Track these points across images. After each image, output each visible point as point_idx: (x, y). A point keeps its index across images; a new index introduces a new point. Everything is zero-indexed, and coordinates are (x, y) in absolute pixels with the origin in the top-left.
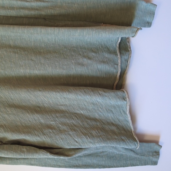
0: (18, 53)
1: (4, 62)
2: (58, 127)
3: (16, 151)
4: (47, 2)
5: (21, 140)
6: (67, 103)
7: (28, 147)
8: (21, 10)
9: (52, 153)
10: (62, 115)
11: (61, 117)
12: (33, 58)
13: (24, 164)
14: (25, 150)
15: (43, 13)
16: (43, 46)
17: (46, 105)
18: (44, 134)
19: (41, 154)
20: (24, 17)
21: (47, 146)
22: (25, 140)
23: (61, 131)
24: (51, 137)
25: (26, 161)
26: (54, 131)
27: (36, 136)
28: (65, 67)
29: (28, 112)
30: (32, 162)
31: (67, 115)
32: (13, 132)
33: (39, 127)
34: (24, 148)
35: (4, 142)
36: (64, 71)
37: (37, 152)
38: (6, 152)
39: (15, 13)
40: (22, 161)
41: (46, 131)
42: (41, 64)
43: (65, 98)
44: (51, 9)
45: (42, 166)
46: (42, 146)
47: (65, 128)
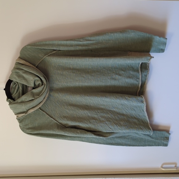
0: (75, 73)
1: (67, 79)
2: (99, 119)
3: (74, 132)
4: (93, 40)
5: (76, 125)
6: (105, 104)
7: (81, 130)
8: (77, 47)
9: (95, 134)
10: (101, 111)
11: (101, 112)
12: (84, 76)
13: (78, 140)
14: (79, 132)
15: (90, 48)
16: (90, 68)
17: (91, 105)
18: (90, 123)
19: (89, 135)
20: (78, 51)
21: (92, 130)
22: (79, 126)
23: (101, 122)
24: (95, 125)
25: (80, 139)
26: (97, 121)
27: (86, 123)
28: (104, 81)
29: (81, 109)
30: (83, 140)
31: (105, 111)
32: (72, 121)
33: (88, 118)
34: (79, 131)
35: (67, 127)
36: (103, 83)
37: (86, 134)
38: (68, 132)
39: (73, 49)
40: (77, 138)
41: (92, 121)
42: (89, 79)
43: (103, 101)
44: (95, 45)
45: (89, 142)
46: (89, 130)
47: (103, 119)
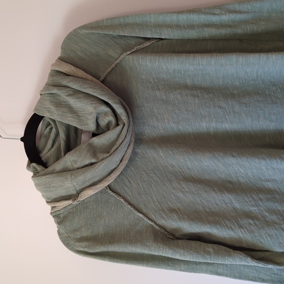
0: (198, 97)
1: (177, 112)
2: (264, 217)
3: (197, 252)
4: (246, 12)
5: (202, 233)
6: (277, 178)
7: (216, 246)
8: (205, 29)
10: (268, 196)
11: (268, 200)
12: (222, 104)
13: (206, 272)
14: (211, 250)
15: (239, 31)
16: (237, 83)
17: (241, 180)
18: (241, 227)
19: (237, 259)
20: (208, 40)
21: (245, 246)
22: (209, 234)
23: (268, 224)
24: (252, 232)
25: (210, 268)
26: (257, 223)
27: (228, 228)
28: (274, 117)
29: (214, 190)
30: (220, 271)
31: (277, 196)
32: (192, 220)
33: (232, 214)
34: (210, 248)
35: (177, 236)
36: (273, 124)
37: (230, 256)
38: (182, 251)
39: (195, 34)
40: (204, 267)
41: (244, 222)
42: (234, 112)
43: (274, 169)
44: (252, 23)
45: (235, 277)
46: (237, 245)
47: (274, 218)
